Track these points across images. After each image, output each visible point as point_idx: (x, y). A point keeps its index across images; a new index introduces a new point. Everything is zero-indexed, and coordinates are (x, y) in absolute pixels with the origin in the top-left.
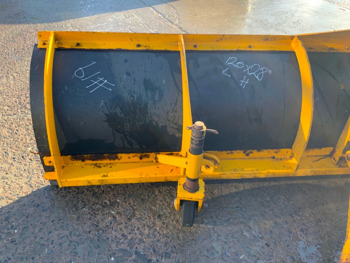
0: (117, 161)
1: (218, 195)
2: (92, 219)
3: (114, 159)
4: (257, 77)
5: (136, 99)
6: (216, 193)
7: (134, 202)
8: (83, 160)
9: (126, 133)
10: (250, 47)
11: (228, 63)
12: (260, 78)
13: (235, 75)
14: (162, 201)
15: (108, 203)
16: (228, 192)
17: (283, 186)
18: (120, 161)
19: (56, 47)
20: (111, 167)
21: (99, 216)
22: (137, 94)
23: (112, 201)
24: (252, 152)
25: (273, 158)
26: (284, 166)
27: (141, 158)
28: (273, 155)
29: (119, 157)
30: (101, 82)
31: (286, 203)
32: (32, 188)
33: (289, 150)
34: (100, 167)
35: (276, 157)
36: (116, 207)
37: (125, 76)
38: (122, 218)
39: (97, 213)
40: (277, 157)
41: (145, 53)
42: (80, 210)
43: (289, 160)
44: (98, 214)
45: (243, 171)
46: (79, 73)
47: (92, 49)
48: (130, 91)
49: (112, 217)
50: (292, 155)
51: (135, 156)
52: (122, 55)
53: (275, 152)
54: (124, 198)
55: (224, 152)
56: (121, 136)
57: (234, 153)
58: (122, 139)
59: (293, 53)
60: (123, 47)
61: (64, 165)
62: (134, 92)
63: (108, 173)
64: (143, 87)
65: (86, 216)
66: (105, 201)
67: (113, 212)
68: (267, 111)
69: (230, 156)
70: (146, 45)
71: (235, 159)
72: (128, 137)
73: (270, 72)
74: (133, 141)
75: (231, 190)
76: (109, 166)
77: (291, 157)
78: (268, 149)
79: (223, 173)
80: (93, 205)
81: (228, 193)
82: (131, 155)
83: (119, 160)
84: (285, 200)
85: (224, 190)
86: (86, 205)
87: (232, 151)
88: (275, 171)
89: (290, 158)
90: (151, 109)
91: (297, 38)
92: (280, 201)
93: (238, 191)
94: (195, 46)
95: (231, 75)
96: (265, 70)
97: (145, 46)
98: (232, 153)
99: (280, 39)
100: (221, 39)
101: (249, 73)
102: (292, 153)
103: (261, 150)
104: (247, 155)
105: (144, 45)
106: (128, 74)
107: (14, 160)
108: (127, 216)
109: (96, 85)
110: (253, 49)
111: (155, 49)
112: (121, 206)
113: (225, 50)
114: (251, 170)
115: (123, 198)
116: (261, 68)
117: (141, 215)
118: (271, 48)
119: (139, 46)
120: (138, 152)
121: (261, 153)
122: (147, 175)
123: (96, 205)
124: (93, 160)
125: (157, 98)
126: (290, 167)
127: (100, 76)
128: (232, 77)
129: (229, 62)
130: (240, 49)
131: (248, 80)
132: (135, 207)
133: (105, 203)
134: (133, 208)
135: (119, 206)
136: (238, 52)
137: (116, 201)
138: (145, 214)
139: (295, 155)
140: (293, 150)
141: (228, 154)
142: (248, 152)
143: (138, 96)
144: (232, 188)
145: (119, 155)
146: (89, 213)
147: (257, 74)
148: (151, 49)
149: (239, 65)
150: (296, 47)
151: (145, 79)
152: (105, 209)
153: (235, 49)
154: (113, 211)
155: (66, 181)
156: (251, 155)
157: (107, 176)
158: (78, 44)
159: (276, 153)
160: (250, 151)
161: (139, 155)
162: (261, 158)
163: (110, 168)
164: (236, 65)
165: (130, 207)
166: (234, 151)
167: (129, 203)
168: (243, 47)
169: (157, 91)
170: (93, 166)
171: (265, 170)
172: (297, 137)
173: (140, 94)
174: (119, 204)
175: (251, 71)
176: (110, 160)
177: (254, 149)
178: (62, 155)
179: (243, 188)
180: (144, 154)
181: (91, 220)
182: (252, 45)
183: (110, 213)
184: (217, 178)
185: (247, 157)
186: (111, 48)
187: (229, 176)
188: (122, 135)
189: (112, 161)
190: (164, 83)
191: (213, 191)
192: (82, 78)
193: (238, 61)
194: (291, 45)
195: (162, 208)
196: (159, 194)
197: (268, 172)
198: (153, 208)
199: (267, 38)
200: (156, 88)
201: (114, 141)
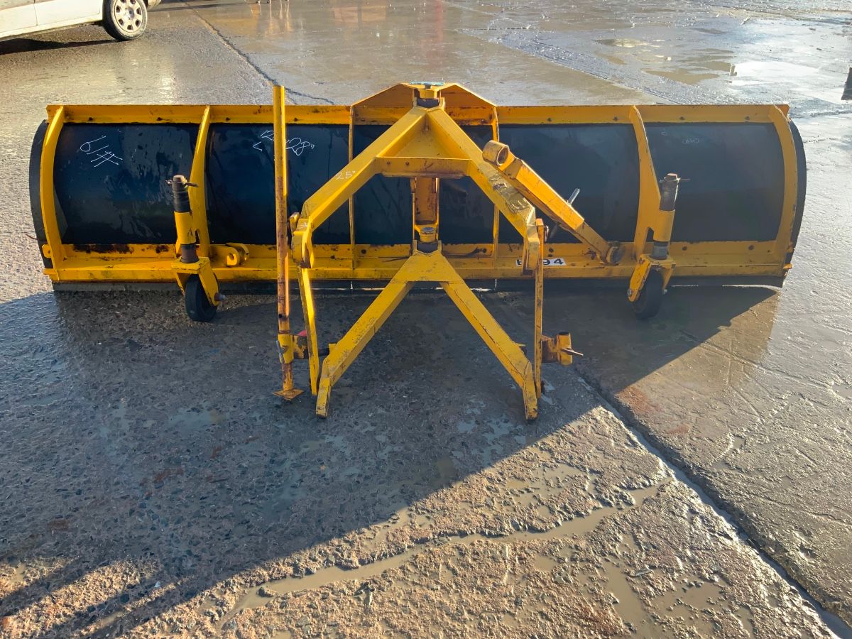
0: (128, 254)
2: (91, 317)
3: (125, 252)
4: (296, 152)
5: (145, 174)
8: (88, 252)
10: (296, 120)
11: (262, 136)
12: (298, 152)
13: (268, 149)
15: (116, 306)
18: (133, 255)
19: (65, 122)
20: (121, 261)
22: (148, 168)
25: (333, 257)
27: (158, 251)
28: (333, 253)
29: (131, 249)
30: (108, 156)
33: (350, 247)
34: (106, 259)
35: (336, 257)
36: (124, 309)
37: (135, 150)
38: (126, 317)
39: (99, 313)
40: (338, 257)
41: (164, 127)
42: (80, 310)
46: (86, 147)
47: (105, 123)
48: (140, 165)
49: (115, 316)
51: (150, 247)
52: (138, 128)
53: (333, 249)
55: (264, 245)
56: (130, 220)
58: (131, 223)
60: (141, 121)
61: (66, 257)
62: (144, 167)
63: (115, 265)
64: (155, 161)
65: (86, 314)
67: (118, 313)
69: (274, 252)
70: (168, 118)
72: (138, 221)
74: (146, 227)
79: (257, 269)
82: (145, 246)
83: (131, 253)
94: (228, 119)
95: (264, 148)
96: (306, 144)
97: (167, 120)
98: (274, 248)
100: (259, 110)
101: (287, 148)
106: (140, 148)
108: (134, 316)
109: (102, 159)
110: (297, 122)
111: (176, 122)
112: (130, 309)
116: (302, 141)
117: (151, 315)
119: (160, 119)
120: (153, 243)
123: (101, 307)
124: (100, 252)
127: (108, 149)
128: (264, 152)
129: (264, 135)
132: (147, 310)
134: (144, 310)
137: (126, 305)
138: (156, 315)
141: (270, 249)
143: (149, 171)
145: (130, 246)
146: (90, 313)
147: (295, 148)
148: (172, 122)
151: (158, 153)
152: (110, 310)
155: (64, 270)
157: (112, 267)
158: (91, 119)
159: (335, 250)
161: (155, 246)
164: (272, 138)
167: (142, 307)
169: (172, 166)
170: (100, 260)
173: (151, 168)
174: (128, 307)
175: (289, 145)
176: (121, 252)
178: (64, 242)
180: (160, 245)
181: (89, 317)
182: (298, 118)
183: (114, 313)
188: (130, 217)
189: (123, 255)
190: (181, 156)
192: (88, 152)
198: (169, 311)
199: (316, 110)
200: (171, 162)
201: (122, 225)
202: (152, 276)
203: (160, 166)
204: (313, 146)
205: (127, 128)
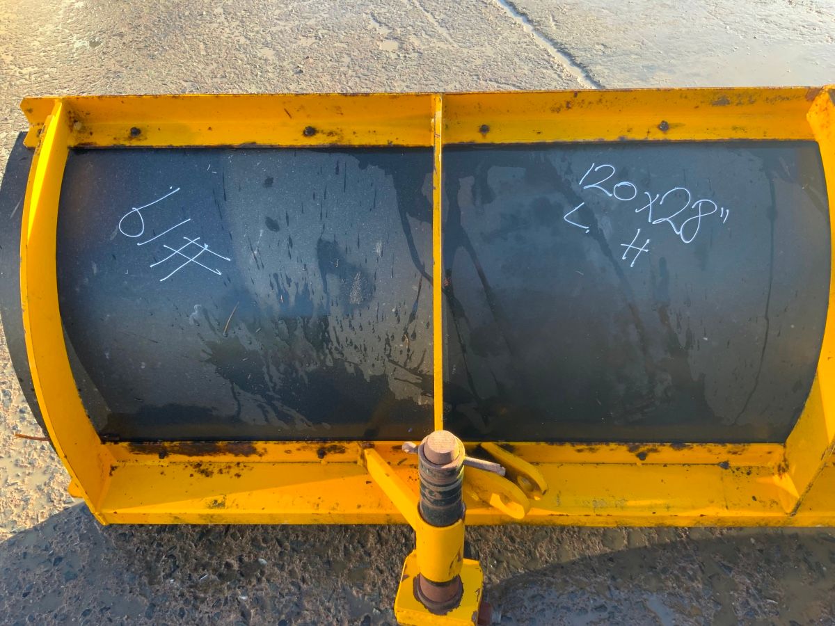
0: (254, 458)
1: (547, 562)
2: (186, 616)
3: (247, 454)
4: (680, 233)
5: (292, 299)
6: (541, 555)
7: (304, 568)
8: (163, 454)
9: (271, 393)
10: (664, 127)
11: (585, 183)
12: (688, 233)
13: (606, 225)
14: (382, 572)
15: (236, 566)
16: (580, 554)
17: (753, 541)
18: (264, 458)
19: (73, 143)
20: (238, 475)
21: (204, 608)
22: (297, 285)
23: (246, 559)
24: (655, 451)
25: (725, 465)
26: (754, 498)
27: (322, 453)
28: (724, 457)
29: (260, 450)
30: (192, 251)
31: (752, 603)
32: (51, 504)
33: (777, 449)
34: (207, 474)
35: (733, 464)
36: (254, 581)
37: (261, 231)
38: (264, 619)
39: (202, 595)
40: (739, 464)
41: (326, 155)
42: (159, 583)
43: (773, 474)
44: (203, 601)
45: (622, 508)
46: (133, 225)
47: (171, 146)
48: (276, 276)
49: (239, 615)
50: (783, 464)
51: (304, 448)
52: (258, 162)
53: (729, 452)
54: (281, 554)
55: (568, 446)
56: (257, 401)
57: (598, 449)
58: (260, 406)
59: (814, 145)
60: (263, 139)
61: (115, 464)
62: (289, 281)
63: (228, 496)
64: (313, 265)
65: (174, 603)
66: (228, 560)
67: (244, 598)
68: (706, 339)
69: (587, 456)
70: (333, 128)
71: (603, 463)
72: (278, 404)
73: (725, 213)
74: (293, 412)
75: (588, 548)
76: (234, 471)
77: (782, 469)
78: (706, 442)
79: (558, 513)
80: (196, 570)
81: (578, 557)
82: (293, 446)
83: (260, 455)
84: (752, 591)
85: (567, 547)
86: (178, 567)
87: (593, 446)
88: (725, 513)
89: (776, 469)
90: (338, 329)
91: (827, 96)
92: (736, 595)
93: (608, 550)
94: (484, 129)
95: (593, 224)
96: (705, 207)
97: (331, 134)
98: (592, 450)
99: (767, 99)
100: (568, 103)
101: (653, 219)
102: (785, 460)
103: (685, 446)
104: (642, 456)
105: (327, 128)
106: (272, 224)
107: (22, 415)
108: (280, 613)
109: (179, 260)
110: (673, 136)
111: (356, 142)
112: (268, 580)
113: (580, 139)
114: (650, 507)
115: (277, 554)
116: (695, 199)
117: (317, 613)
118: (735, 128)
119: (310, 132)
120: (312, 439)
121: (685, 452)
122: (334, 509)
123: (204, 570)
124: (190, 455)
125: (355, 297)
126: (774, 502)
127: (186, 230)
128: (596, 234)
130: (630, 136)
131: (648, 241)
132: (304, 587)
133: (228, 565)
134: (300, 588)
135: (264, 579)
136: (623, 145)
137: (256, 561)
138: (329, 610)
139: (793, 469)
140: (788, 449)
141: (579, 451)
142: (643, 449)
143: (300, 293)
144: (593, 538)
145: (260, 445)
146: (182, 595)
147: (678, 222)
148: (345, 142)
149: (622, 191)
150: (822, 126)
151: (320, 241)
152: (225, 586)
153: (612, 137)
154: (243, 594)
155: (115, 513)
156: (652, 457)
157: (222, 505)
158: (136, 132)
159: (735, 453)
160: (650, 446)
161: (316, 446)
162: (684, 465)
163: (236, 478)
164: (611, 191)
165: (293, 583)
166: (598, 446)
167: (292, 573)
168: (641, 127)
169: (358, 276)
170: (191, 470)
171: (694, 508)
172: (804, 415)
173: (306, 285)
174: (262, 573)
175: (659, 211)
176: (236, 455)
177: (662, 442)
178: (104, 442)
179: (625, 542)
180: (328, 445)
181: (182, 618)
182: (670, 120)
183: (235, 597)
184: (542, 522)
185: (639, 462)
186: (228, 142)
187: (580, 521)
188: (258, 397)
189: (242, 458)
190: (378, 251)
191: (535, 548)
192: (141, 240)
193: (621, 176)
194: (806, 117)
195: (380, 594)
196: (378, 546)
197: (702, 515)
198: (354, 593)
199: (722, 99)
200: (354, 269)
201: (239, 412)
202: (315, 520)
203: (327, 276)
204: (725, 214)
205: (230, 157)
